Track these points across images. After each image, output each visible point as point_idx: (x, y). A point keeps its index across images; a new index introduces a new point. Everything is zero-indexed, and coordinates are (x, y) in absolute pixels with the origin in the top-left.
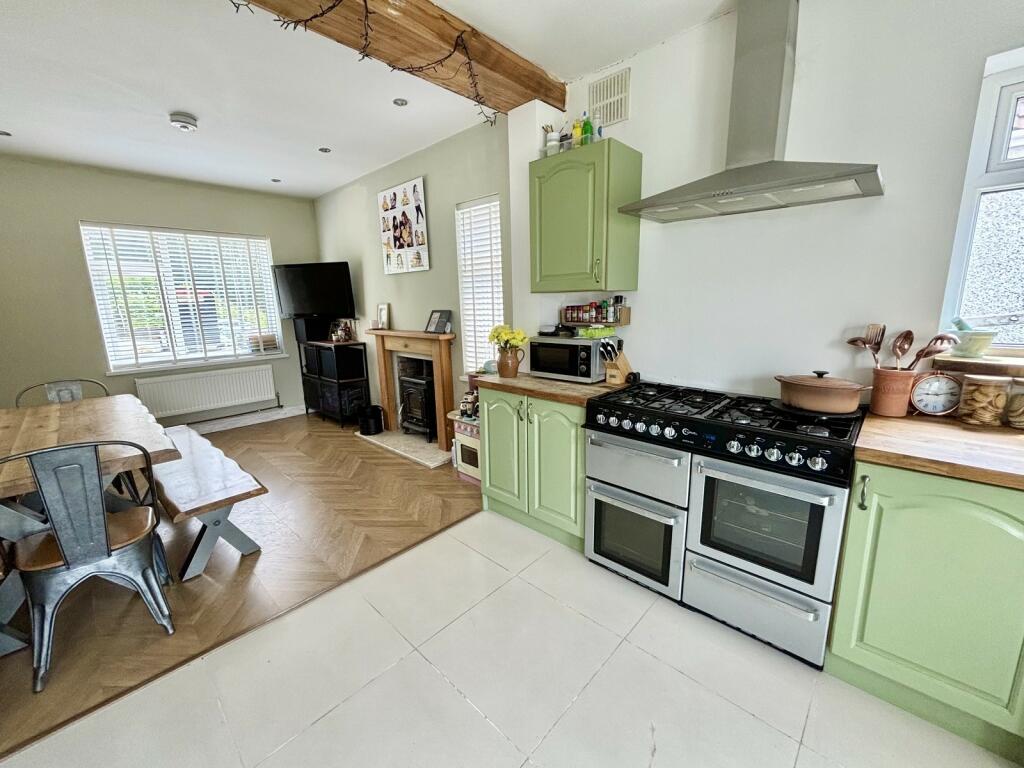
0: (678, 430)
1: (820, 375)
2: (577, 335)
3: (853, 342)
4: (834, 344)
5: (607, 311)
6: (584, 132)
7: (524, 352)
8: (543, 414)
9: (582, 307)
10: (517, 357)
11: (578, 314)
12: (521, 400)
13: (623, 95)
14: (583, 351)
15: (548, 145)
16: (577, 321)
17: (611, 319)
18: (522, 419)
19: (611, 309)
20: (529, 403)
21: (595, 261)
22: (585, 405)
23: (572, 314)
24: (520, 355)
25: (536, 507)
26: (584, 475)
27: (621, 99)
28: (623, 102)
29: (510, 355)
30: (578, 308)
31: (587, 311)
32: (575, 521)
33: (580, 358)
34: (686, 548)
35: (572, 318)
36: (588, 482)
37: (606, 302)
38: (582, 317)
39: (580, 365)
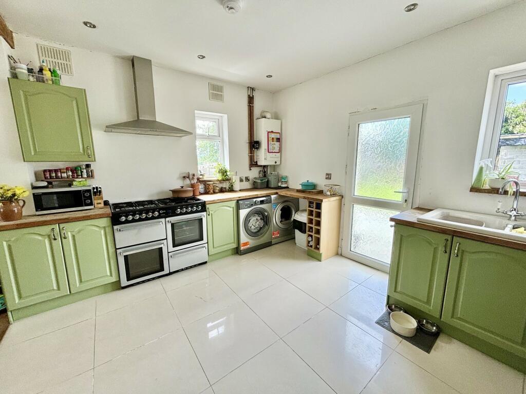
0: (159, 212)
1: (182, 187)
2: (73, 185)
3: (184, 177)
4: (178, 178)
5: (82, 172)
6: (53, 75)
7: (24, 201)
8: (76, 230)
9: (60, 170)
10: (19, 205)
11: (56, 174)
12: (53, 227)
13: (68, 62)
14: (86, 193)
15: (18, 70)
16: (56, 178)
17: (85, 176)
18: (55, 239)
19: (85, 171)
20: (61, 228)
21: (85, 147)
22: (111, 216)
23: (50, 174)
24: (21, 203)
25: (78, 286)
26: (114, 249)
27: (67, 64)
28: (69, 66)
29: (14, 204)
30: (56, 171)
31: (64, 173)
32: (111, 275)
33: (84, 196)
34: (168, 253)
35: (51, 177)
36: (118, 251)
37: (80, 167)
38: (61, 176)
39: (85, 200)
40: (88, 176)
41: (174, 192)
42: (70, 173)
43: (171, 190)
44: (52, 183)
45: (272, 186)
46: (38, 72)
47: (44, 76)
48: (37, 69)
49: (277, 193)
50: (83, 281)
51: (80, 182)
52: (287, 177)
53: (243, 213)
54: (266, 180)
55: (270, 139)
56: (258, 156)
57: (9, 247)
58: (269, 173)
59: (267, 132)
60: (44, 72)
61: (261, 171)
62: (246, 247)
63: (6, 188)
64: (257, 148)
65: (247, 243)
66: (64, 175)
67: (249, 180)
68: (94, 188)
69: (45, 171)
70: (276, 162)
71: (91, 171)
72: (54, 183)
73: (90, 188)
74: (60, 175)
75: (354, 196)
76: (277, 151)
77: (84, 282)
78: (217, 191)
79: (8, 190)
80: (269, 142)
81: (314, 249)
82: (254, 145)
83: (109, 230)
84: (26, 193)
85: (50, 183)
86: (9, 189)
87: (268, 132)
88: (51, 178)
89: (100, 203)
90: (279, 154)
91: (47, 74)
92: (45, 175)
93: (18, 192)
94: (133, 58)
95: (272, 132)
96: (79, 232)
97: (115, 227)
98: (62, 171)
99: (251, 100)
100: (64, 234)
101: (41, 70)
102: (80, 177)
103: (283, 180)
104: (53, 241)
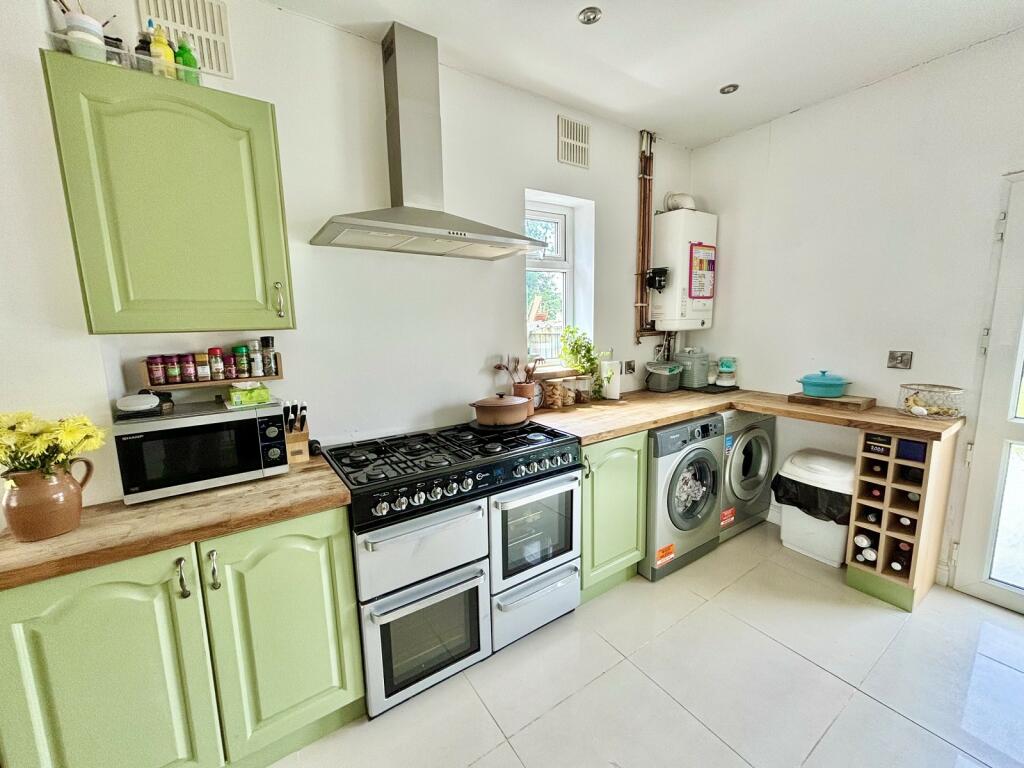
0: (473, 477)
1: (500, 396)
2: (229, 402)
3: (497, 367)
5: (250, 361)
6: (180, 59)
7: (89, 465)
8: (248, 556)
9: (193, 355)
10: (73, 481)
11: (181, 368)
12: (180, 556)
13: (217, 37)
14: (268, 426)
15: (76, 35)
16: (183, 381)
17: (258, 371)
18: (185, 595)
19: (258, 357)
20: (204, 554)
21: (270, 284)
22: (349, 501)
23: (165, 370)
24: (78, 472)
25: (249, 734)
26: (353, 605)
27: (215, 42)
28: (220, 47)
29: (54, 481)
30: (182, 359)
31: (203, 364)
32: (343, 685)
33: (265, 438)
34: (491, 596)
35: (168, 380)
36: (366, 610)
37: (246, 347)
38: (196, 376)
39: (267, 449)
40: (267, 373)
41: (481, 408)
42: (220, 366)
43: (473, 405)
44: (170, 395)
45: (696, 386)
46: (137, 49)
47: (152, 59)
48: (131, 42)
49: (730, 407)
50: (264, 717)
51: (251, 391)
52: (734, 360)
53: (666, 465)
54: (681, 369)
55: (696, 263)
56: (659, 307)
57: (35, 641)
58: (678, 350)
59: (689, 245)
60: (153, 48)
61: (661, 346)
62: (668, 559)
63: (26, 428)
64: (661, 288)
65: (669, 548)
66: (204, 371)
67: (633, 370)
68: (286, 410)
69: (151, 361)
70: (703, 323)
71: (275, 357)
72: (175, 396)
73: (279, 411)
74: (191, 370)
75: (1016, 421)
76: (708, 295)
77: (267, 719)
78: (570, 401)
79: (35, 435)
80: (694, 271)
81: (883, 572)
82: (653, 280)
83: (341, 547)
84: (91, 440)
85: (165, 397)
86: (37, 431)
87: (692, 246)
88: (167, 382)
89: (300, 452)
90: (710, 301)
91: (163, 55)
92: (150, 371)
93: (66, 441)
94: (392, 28)
95: (700, 244)
96: (257, 560)
97: (360, 539)
98: (199, 359)
99: (646, 162)
100: (214, 572)
101: (144, 45)
102: (246, 375)
103: (725, 369)
104: (179, 603)
